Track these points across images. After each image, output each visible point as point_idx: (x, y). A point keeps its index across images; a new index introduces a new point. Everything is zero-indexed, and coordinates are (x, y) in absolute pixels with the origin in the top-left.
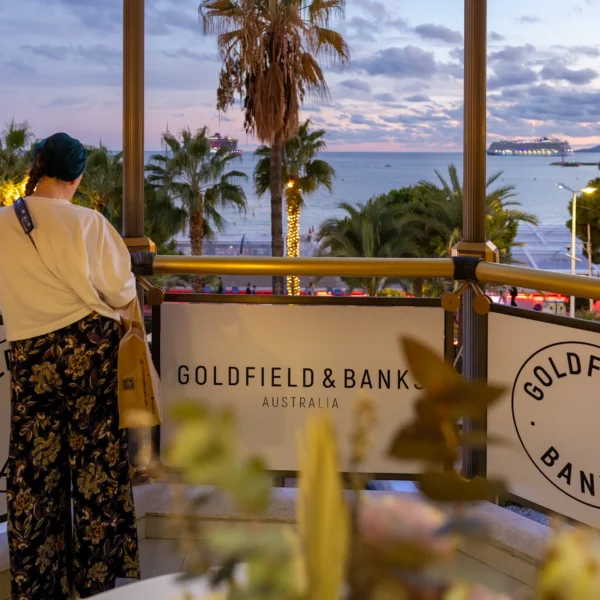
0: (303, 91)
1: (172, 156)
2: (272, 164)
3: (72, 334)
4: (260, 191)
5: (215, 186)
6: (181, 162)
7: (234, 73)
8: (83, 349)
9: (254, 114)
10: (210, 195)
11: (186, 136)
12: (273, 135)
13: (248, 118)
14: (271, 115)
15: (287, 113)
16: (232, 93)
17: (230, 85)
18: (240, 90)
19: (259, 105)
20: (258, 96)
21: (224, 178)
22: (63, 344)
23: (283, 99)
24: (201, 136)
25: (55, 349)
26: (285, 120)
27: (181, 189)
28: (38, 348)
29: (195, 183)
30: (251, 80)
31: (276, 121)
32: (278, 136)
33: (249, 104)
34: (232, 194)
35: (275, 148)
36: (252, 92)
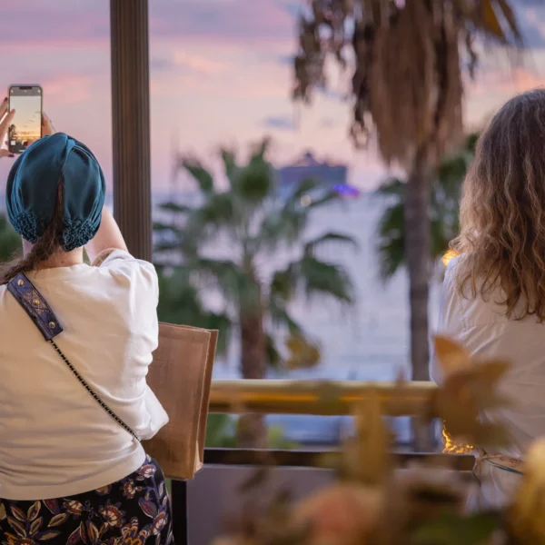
0: (474, 57)
1: (198, 200)
2: (409, 214)
3: (113, 503)
4: (388, 271)
5: (291, 266)
6: (218, 212)
7: (328, 22)
8: (135, 527)
9: (370, 108)
10: (282, 283)
11: (227, 157)
12: (411, 152)
13: (358, 117)
14: (406, 111)
15: (441, 104)
16: (321, 64)
17: (316, 46)
18: (340, 58)
19: (380, 89)
20: (377, 69)
21: (309, 247)
22: (99, 521)
23: (431, 75)
24: (258, 158)
25: (86, 529)
26: (437, 119)
27: (220, 269)
28: (53, 529)
29: (248, 258)
30: (364, 36)
31: (417, 122)
32: (421, 155)
33: (361, 87)
34: (326, 280)
35: (416, 180)
36: (364, 60)
